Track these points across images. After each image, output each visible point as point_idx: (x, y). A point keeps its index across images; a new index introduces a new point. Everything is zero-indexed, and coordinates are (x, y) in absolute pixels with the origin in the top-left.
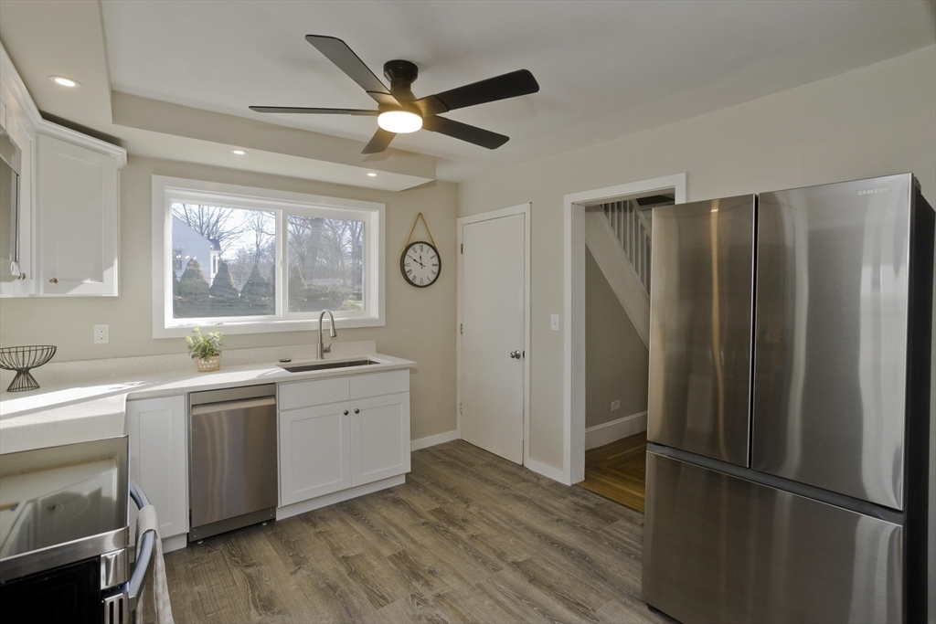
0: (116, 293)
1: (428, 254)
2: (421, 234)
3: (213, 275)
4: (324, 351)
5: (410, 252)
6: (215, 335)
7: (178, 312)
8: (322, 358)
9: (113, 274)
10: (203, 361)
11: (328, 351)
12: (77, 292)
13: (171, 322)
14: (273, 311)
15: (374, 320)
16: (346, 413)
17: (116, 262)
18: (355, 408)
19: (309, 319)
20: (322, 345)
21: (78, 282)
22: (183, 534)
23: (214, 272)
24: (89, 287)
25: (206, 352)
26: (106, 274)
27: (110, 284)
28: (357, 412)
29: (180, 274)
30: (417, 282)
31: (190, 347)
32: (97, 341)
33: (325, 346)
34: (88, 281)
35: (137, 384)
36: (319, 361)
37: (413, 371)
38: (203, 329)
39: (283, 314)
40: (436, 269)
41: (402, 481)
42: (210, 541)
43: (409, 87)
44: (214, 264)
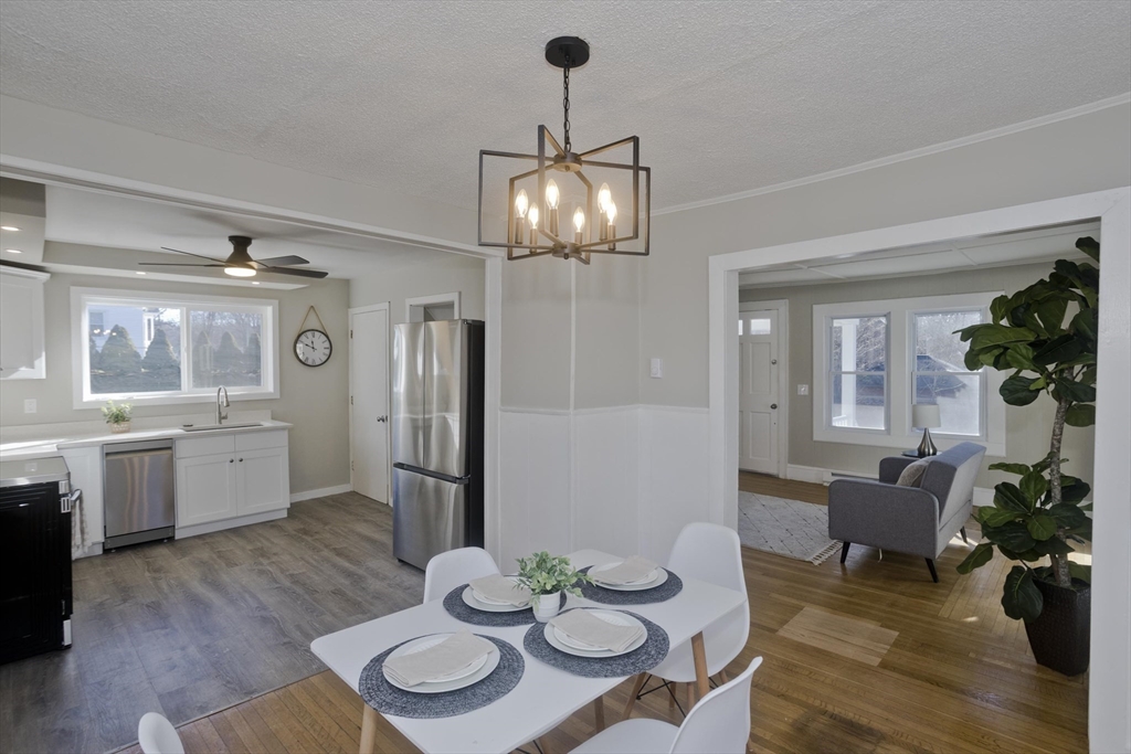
0: (44, 376)
1: (319, 340)
2: (313, 323)
3: (147, 343)
4: (222, 418)
5: (303, 338)
6: (127, 407)
7: (95, 388)
8: (220, 423)
9: (41, 363)
10: (115, 425)
11: (225, 418)
12: (15, 376)
13: (88, 396)
14: (178, 387)
15: (271, 394)
16: (232, 461)
17: (44, 354)
18: (239, 458)
19: (209, 393)
20: (220, 413)
21: (15, 369)
22: (99, 543)
23: (149, 338)
24: (24, 372)
25: (118, 418)
26: (37, 363)
27: (40, 370)
28: (241, 460)
29: (100, 343)
30: (310, 363)
31: (105, 415)
32: (27, 411)
33: (223, 414)
34: (23, 369)
35: (62, 440)
36: (218, 425)
37: (290, 430)
38: (115, 402)
39: (188, 389)
40: (328, 352)
41: (285, 514)
42: (120, 549)
43: (246, 250)
44: (149, 328)
